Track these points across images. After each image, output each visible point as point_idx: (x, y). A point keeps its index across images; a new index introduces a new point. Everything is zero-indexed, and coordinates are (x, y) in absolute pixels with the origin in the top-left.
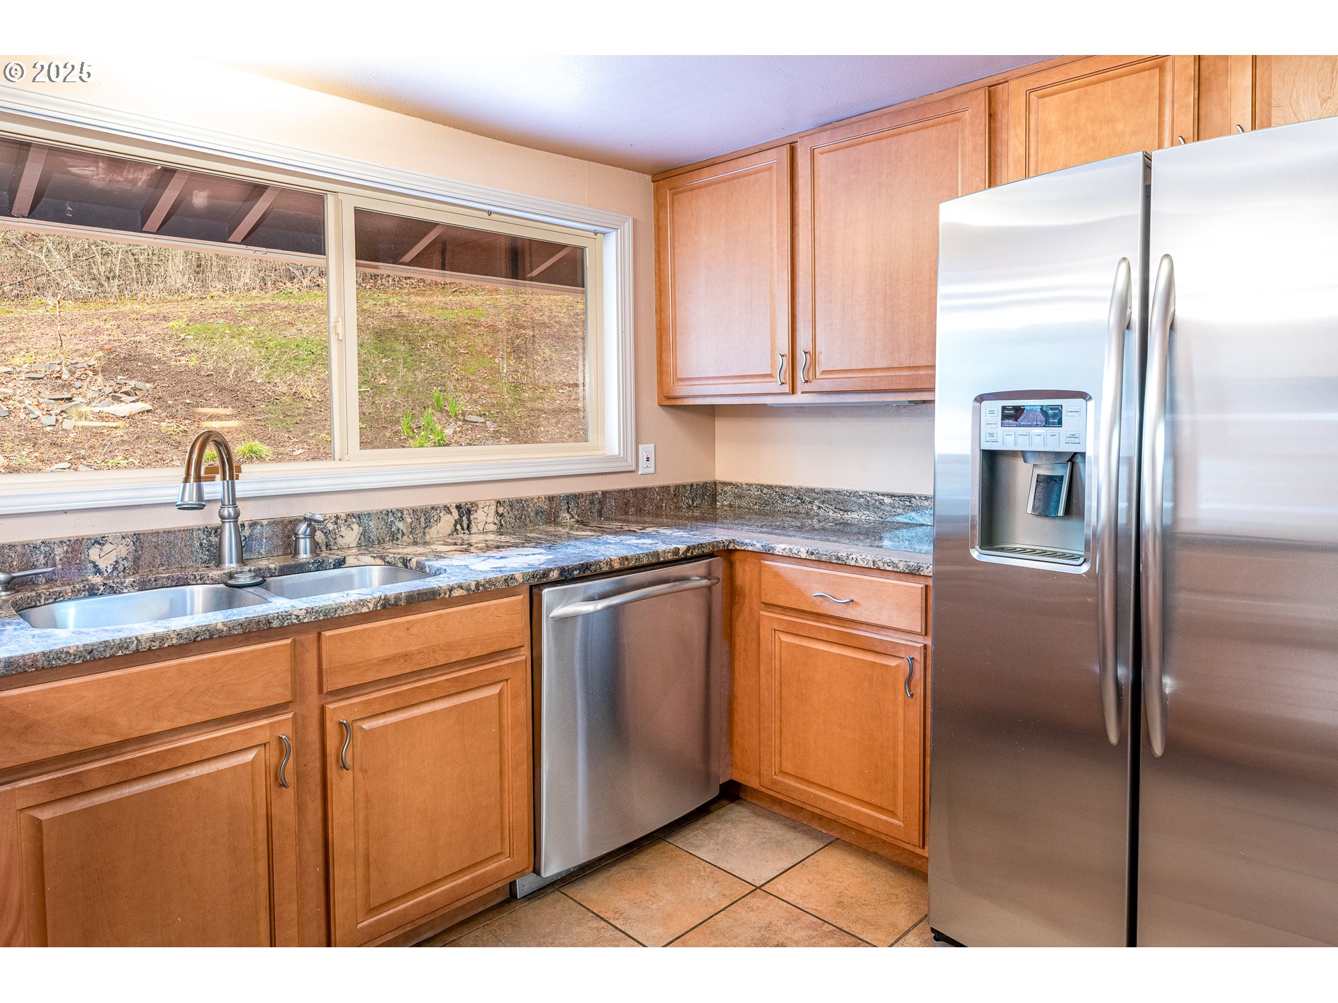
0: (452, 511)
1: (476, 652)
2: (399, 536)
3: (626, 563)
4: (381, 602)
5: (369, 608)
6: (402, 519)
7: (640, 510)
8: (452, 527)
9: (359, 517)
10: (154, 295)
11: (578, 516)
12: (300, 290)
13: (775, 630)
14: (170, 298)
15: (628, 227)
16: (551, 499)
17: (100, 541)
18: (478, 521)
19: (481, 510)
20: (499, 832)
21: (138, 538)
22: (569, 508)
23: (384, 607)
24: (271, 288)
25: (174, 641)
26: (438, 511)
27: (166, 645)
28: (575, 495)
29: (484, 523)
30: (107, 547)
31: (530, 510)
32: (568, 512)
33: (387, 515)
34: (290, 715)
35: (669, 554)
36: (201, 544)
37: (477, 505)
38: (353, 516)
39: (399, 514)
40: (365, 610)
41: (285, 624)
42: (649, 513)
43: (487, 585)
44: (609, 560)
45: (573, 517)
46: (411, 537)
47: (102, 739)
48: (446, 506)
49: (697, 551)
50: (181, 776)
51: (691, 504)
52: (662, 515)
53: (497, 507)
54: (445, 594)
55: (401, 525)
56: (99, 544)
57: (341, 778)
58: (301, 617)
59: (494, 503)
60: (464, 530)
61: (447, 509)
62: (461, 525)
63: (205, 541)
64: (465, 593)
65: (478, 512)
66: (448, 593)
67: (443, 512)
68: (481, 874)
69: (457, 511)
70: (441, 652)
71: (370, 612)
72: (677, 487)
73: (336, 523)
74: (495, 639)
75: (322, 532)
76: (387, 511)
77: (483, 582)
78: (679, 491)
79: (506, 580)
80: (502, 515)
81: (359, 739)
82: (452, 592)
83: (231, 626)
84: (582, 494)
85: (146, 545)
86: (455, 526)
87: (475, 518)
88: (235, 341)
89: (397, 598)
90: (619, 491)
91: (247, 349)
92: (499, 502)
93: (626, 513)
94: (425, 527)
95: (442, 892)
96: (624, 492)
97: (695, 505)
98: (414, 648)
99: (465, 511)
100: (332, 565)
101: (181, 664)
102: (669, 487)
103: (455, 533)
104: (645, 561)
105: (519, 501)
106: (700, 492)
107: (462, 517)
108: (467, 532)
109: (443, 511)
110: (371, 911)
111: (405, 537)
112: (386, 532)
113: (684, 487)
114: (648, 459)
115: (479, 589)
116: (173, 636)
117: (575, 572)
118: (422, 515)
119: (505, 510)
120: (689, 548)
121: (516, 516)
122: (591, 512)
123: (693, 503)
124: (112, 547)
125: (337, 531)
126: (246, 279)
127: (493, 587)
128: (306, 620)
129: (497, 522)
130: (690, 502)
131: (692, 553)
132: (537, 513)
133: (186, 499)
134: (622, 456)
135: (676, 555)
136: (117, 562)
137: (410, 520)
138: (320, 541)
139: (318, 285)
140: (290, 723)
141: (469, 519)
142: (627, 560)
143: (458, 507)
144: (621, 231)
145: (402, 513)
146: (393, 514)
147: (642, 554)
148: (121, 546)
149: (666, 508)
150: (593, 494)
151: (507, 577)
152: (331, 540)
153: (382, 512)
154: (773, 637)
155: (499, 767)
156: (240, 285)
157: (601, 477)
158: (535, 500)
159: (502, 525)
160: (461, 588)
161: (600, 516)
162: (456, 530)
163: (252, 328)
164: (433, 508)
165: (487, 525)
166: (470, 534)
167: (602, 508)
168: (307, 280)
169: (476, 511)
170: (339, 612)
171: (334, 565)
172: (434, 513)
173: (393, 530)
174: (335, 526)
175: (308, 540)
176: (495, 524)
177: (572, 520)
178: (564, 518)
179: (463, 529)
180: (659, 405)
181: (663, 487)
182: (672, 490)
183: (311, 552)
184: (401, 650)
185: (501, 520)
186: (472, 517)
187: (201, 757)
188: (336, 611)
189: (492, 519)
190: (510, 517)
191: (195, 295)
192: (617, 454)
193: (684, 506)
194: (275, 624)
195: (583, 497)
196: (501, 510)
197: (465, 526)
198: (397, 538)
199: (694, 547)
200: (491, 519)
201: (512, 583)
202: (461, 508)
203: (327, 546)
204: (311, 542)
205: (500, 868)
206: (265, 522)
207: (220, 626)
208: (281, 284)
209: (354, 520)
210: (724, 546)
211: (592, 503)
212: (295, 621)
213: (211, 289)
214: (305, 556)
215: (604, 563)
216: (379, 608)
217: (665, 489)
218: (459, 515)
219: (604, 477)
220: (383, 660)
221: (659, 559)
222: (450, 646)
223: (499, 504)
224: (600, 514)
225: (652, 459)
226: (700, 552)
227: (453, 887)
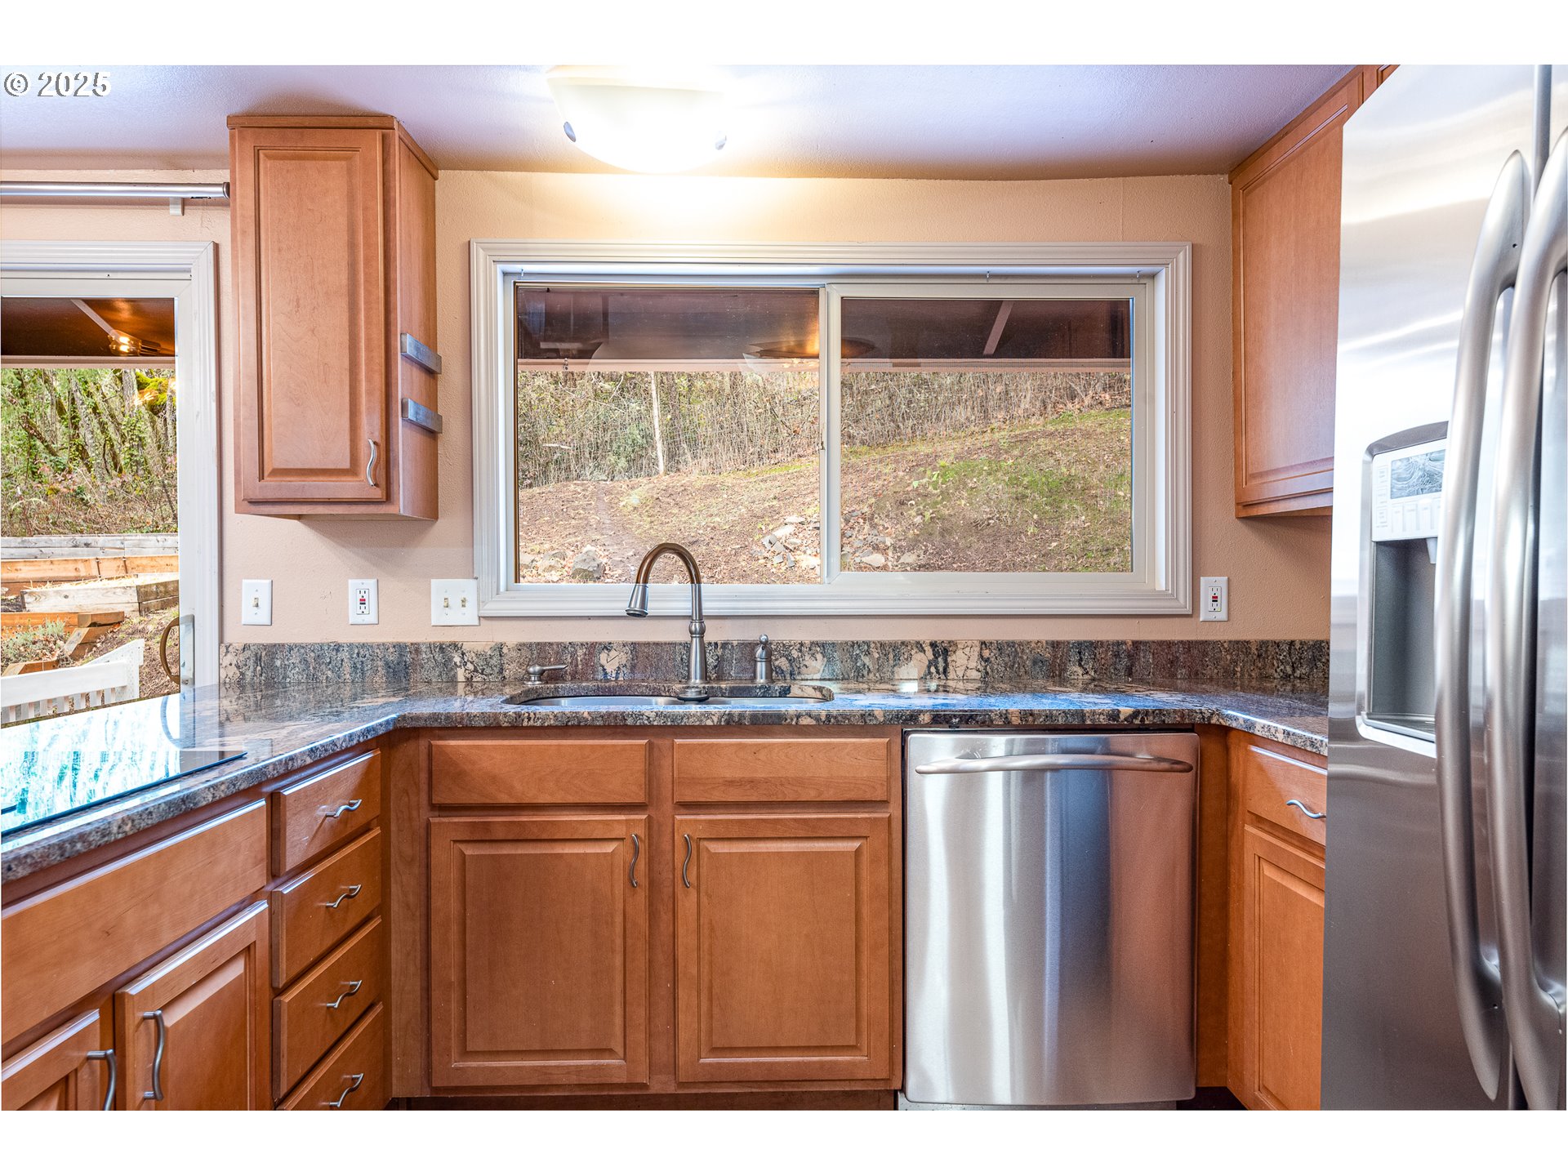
0: (926, 649)
1: (829, 795)
2: (865, 673)
3: (1030, 719)
4: (725, 717)
5: (713, 721)
6: (868, 653)
7: (1197, 674)
8: (925, 668)
9: (823, 646)
10: (941, 433)
11: (1095, 672)
12: (1081, 411)
13: (1259, 858)
14: (954, 435)
15: (1183, 259)
16: (1055, 645)
17: (607, 647)
18: (958, 664)
19: (961, 651)
20: (854, 1020)
21: (635, 646)
22: (1081, 659)
23: (728, 723)
24: (1050, 413)
25: (552, 722)
26: (909, 648)
27: (546, 724)
28: (1091, 643)
29: (964, 668)
30: (613, 653)
31: (1025, 657)
32: (1080, 665)
33: (853, 646)
34: (644, 817)
35: (1102, 717)
36: (682, 659)
37: (956, 645)
38: (817, 644)
39: (866, 647)
40: (709, 723)
41: (638, 724)
42: (1211, 679)
43: (840, 718)
44: (1004, 712)
45: (1087, 673)
46: (877, 675)
47: (504, 799)
48: (918, 643)
49: (1151, 718)
50: (560, 849)
51: (1290, 673)
52: (1235, 685)
53: (981, 649)
54: (792, 720)
55: (867, 660)
56: (607, 649)
57: (686, 896)
58: (651, 719)
59: (978, 644)
60: (939, 674)
61: (919, 646)
62: (936, 668)
63: (684, 656)
64: (814, 723)
65: (957, 653)
66: (795, 720)
67: (915, 650)
68: (831, 1061)
69: (931, 650)
70: (789, 786)
71: (714, 725)
72: (1263, 644)
73: (801, 651)
74: (852, 785)
75: (787, 659)
76: (853, 643)
77: (835, 713)
78: (1266, 651)
79: (863, 716)
80: (987, 660)
81: (706, 859)
82: (800, 719)
83: (594, 716)
84: (1102, 642)
85: (640, 654)
86: (929, 667)
87: (953, 661)
88: (990, 478)
89: (741, 715)
90: (1161, 643)
91: (1000, 487)
92: (983, 643)
93: (1173, 676)
94: (894, 666)
95: (786, 1063)
96: (1169, 644)
97: (1298, 673)
98: (760, 775)
99: (942, 651)
100: (777, 692)
101: (559, 745)
102: (1248, 642)
103: (928, 677)
104: (1061, 721)
105: (1011, 644)
106: (1308, 655)
107: (937, 658)
108: (942, 676)
109: (914, 648)
110: (715, 1050)
111: (871, 675)
112: (851, 667)
113: (1277, 644)
114: (1215, 599)
115: (830, 721)
116: (551, 717)
117: (954, 720)
118: (891, 650)
119: (992, 654)
120: (1136, 714)
121: (1006, 664)
122: (1115, 669)
123: (1294, 671)
124: (617, 653)
125: (801, 659)
126: (1025, 404)
127: (847, 721)
128: (655, 723)
129: (981, 668)
130: (1289, 670)
131: (1142, 720)
132: (1035, 663)
133: (632, 606)
134: (1170, 592)
135: (1114, 720)
136: (619, 668)
137: (877, 656)
138: (785, 669)
139: (1101, 403)
140: (643, 825)
141: (946, 661)
142: (1031, 715)
143: (933, 645)
144: (1172, 268)
145: (869, 646)
146: (859, 646)
147: (1057, 710)
148: (622, 653)
149: (1242, 675)
150: (1119, 644)
151: (863, 712)
152: (795, 668)
153: (846, 643)
154: (1257, 867)
155: (854, 940)
156: (1021, 412)
157: (1137, 621)
158: (1033, 645)
159: (987, 673)
160: (810, 716)
161: (1130, 674)
162: (930, 673)
163: (1010, 462)
164: (903, 643)
165: (969, 671)
166: (947, 679)
167: (1132, 665)
168: (1089, 397)
169: (954, 652)
170: (685, 720)
171: (780, 693)
172: (904, 649)
173: (858, 664)
174: (800, 654)
175: (764, 664)
176: (978, 671)
177: (1086, 677)
178: (1074, 673)
179: (938, 672)
180: (1238, 518)
181: (1237, 642)
182: (1254, 650)
183: (766, 678)
184: (747, 775)
185: (986, 666)
186: (949, 659)
187: (572, 835)
188: (682, 719)
189: (975, 664)
190: (998, 664)
191: (977, 429)
192: (1164, 589)
193: (1276, 675)
194: (630, 722)
195: (1102, 647)
196: (986, 653)
197: (941, 669)
198: (863, 675)
199: (1147, 713)
200: (973, 664)
201: (870, 720)
202: (936, 646)
203: (791, 674)
204: (766, 666)
205: (853, 1064)
206: (735, 643)
207: (586, 715)
208: (1061, 406)
209: (818, 649)
210: (1203, 718)
211: (1117, 655)
212: (646, 722)
213: (993, 421)
214: (762, 681)
215: (996, 715)
216: (723, 723)
217: (1242, 646)
218: (934, 655)
219: (1143, 621)
220: (729, 782)
221: (1084, 721)
222: (800, 782)
223: (983, 646)
224: (1129, 672)
225: (1223, 600)
226: (1157, 720)
227: (798, 1062)
